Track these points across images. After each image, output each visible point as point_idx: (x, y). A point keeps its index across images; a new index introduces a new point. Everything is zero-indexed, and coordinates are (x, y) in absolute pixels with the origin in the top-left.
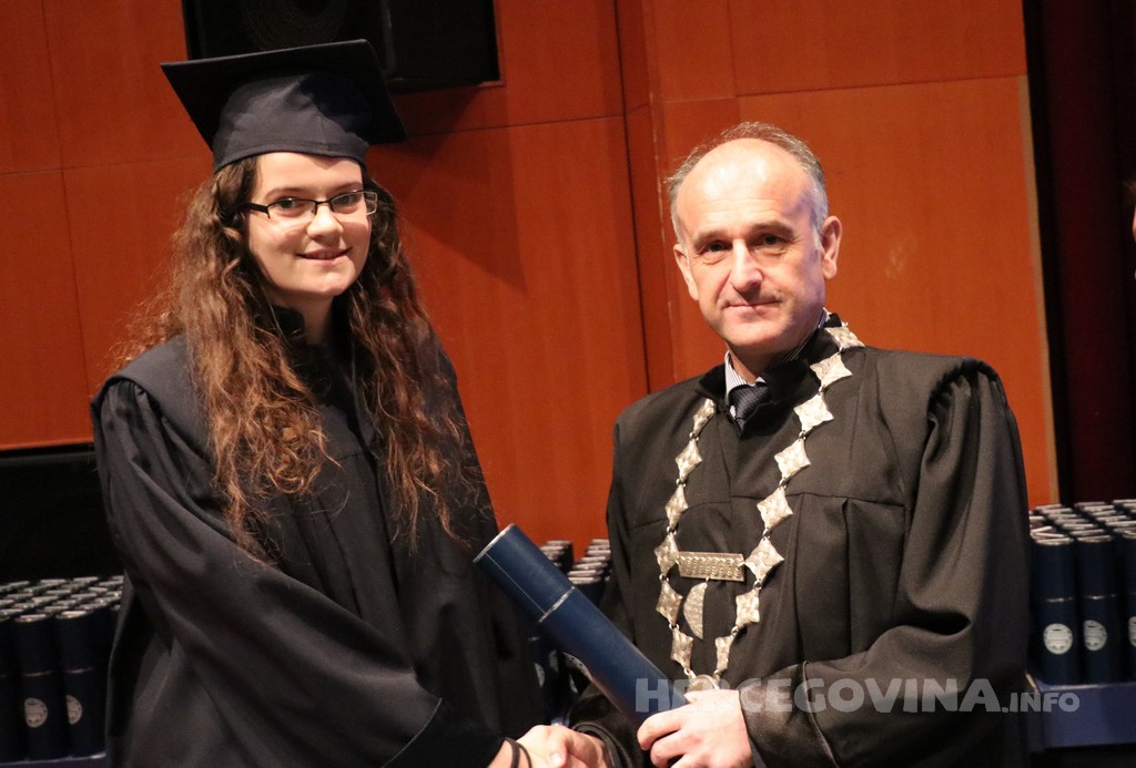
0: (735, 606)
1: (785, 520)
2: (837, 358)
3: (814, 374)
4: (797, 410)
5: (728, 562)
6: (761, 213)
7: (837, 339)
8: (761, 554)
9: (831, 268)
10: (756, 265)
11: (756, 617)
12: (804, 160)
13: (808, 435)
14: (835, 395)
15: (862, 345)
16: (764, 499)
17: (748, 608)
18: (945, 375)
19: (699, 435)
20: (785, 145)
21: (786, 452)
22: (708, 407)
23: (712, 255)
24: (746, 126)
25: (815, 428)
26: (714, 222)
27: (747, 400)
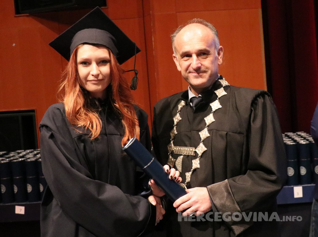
0: (192, 163)
1: (208, 137)
2: (222, 89)
3: (215, 94)
4: (211, 105)
5: (190, 150)
6: (200, 46)
7: (222, 83)
8: (200, 148)
9: (220, 61)
10: (199, 62)
11: (199, 166)
12: (212, 30)
13: (214, 112)
14: (222, 100)
15: (229, 85)
16: (201, 131)
17: (196, 164)
18: (256, 95)
19: (180, 111)
20: (207, 26)
21: (208, 117)
22: (183, 103)
23: (186, 58)
24: (196, 19)
25: (216, 110)
26: (186, 49)
27: (195, 101)
